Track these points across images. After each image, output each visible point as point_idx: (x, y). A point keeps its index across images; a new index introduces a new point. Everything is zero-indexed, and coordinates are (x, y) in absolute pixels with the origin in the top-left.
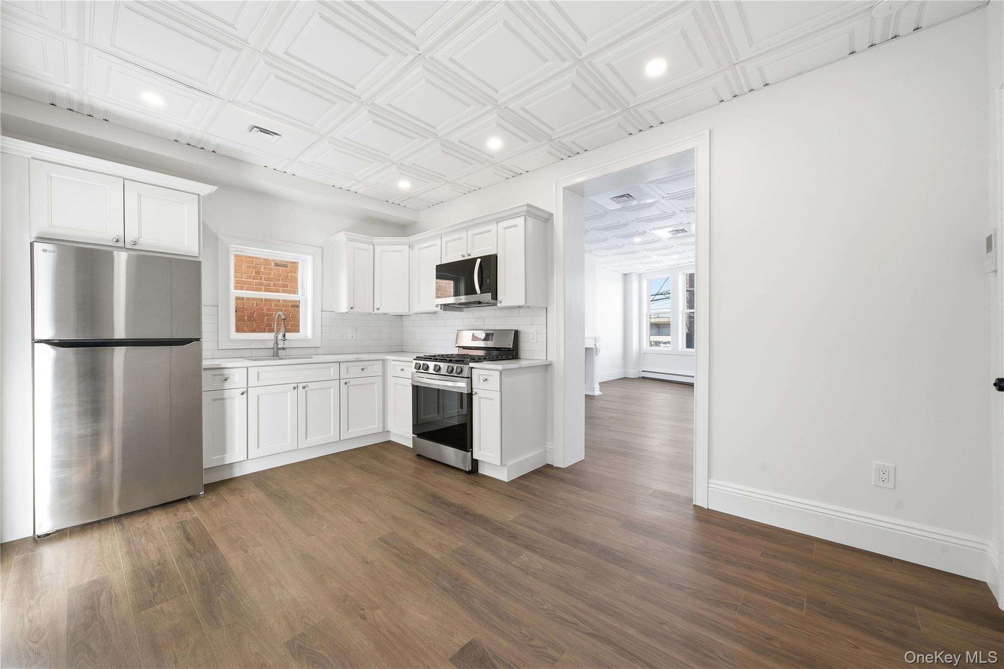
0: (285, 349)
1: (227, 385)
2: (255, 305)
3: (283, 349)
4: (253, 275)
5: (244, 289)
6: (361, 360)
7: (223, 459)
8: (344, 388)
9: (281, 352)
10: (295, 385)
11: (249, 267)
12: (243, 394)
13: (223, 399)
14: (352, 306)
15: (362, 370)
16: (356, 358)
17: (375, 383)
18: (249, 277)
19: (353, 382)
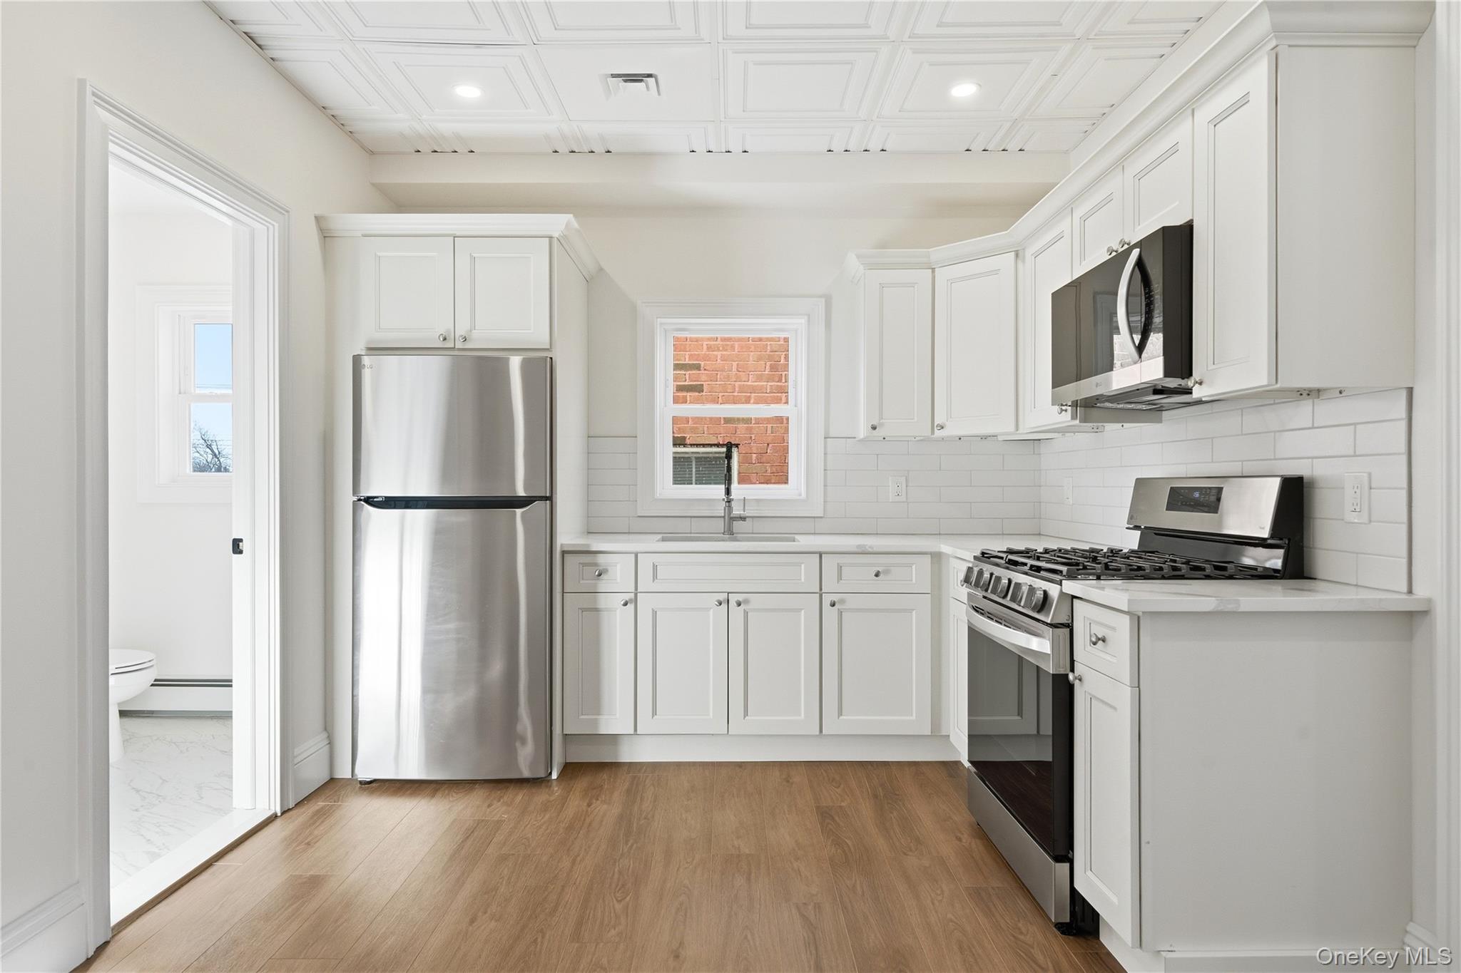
0: (745, 518)
1: (603, 585)
2: (769, 431)
3: (743, 518)
4: (767, 373)
5: (752, 401)
6: (870, 550)
7: (595, 723)
8: (830, 615)
9: (737, 525)
10: (723, 597)
11: (759, 359)
12: (625, 604)
13: (597, 610)
14: (875, 423)
15: (877, 575)
16: (858, 546)
17: (911, 611)
18: (759, 378)
19: (853, 602)
